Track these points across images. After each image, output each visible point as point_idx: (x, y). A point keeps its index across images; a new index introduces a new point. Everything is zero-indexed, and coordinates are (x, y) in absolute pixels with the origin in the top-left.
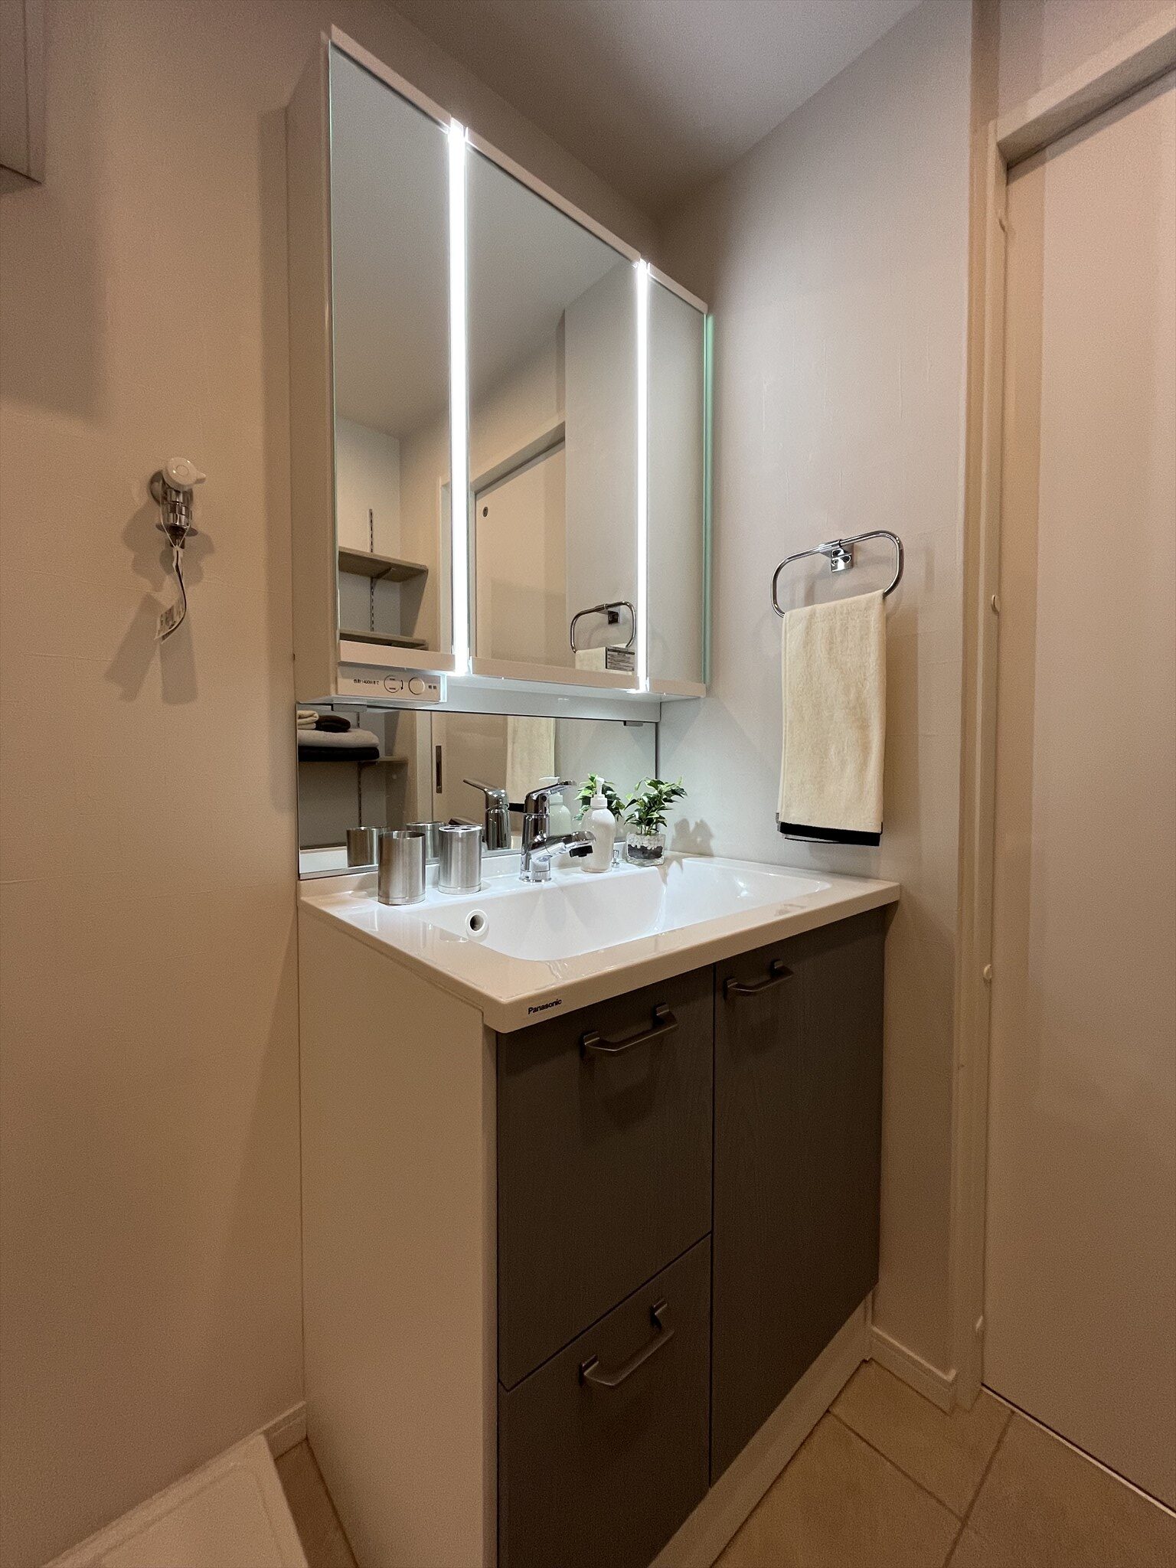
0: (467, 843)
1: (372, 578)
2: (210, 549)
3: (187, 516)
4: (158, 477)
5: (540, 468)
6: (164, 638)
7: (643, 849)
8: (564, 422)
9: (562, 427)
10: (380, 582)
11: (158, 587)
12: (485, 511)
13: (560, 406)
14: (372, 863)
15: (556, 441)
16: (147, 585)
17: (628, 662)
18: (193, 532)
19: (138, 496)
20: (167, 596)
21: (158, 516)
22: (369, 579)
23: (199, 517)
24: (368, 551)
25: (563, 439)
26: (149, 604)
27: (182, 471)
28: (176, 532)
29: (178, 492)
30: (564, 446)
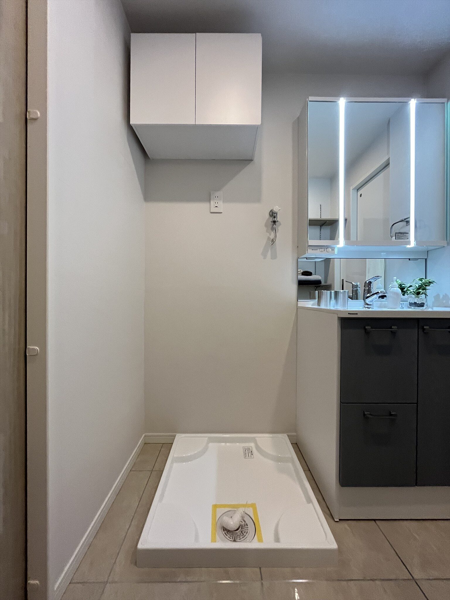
0: (344, 294)
1: (321, 226)
2: (280, 224)
3: (276, 218)
4: (271, 211)
5: (381, 176)
6: (272, 245)
7: (415, 303)
8: (389, 158)
9: (389, 159)
10: (323, 227)
11: (270, 235)
12: (361, 195)
13: (388, 153)
14: (316, 299)
15: (387, 165)
16: (268, 234)
17: (406, 236)
18: (278, 221)
19: (267, 216)
20: (272, 236)
21: (271, 219)
22: (319, 226)
23: (279, 218)
24: (319, 218)
25: (389, 164)
26: (269, 238)
27: (276, 209)
28: (274, 222)
29: (275, 213)
30: (389, 166)
